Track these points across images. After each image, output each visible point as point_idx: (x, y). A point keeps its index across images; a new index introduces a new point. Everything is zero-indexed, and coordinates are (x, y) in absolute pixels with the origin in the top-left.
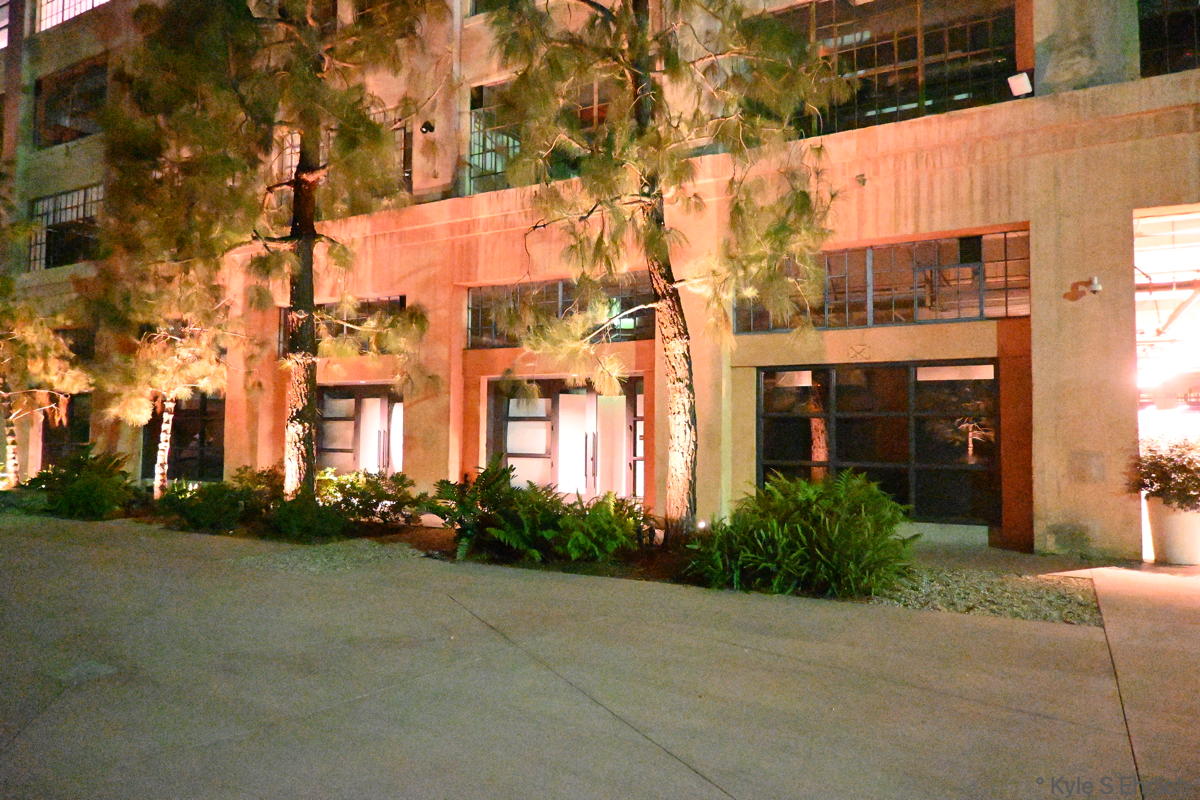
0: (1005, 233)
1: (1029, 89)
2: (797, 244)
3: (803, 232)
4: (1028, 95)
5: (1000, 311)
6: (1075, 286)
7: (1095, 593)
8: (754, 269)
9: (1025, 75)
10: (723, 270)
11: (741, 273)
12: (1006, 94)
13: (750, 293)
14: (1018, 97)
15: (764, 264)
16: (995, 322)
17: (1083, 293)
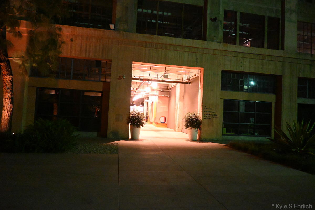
1: (114, 29)
5: (104, 80)
7: (118, 147)
9: (113, 25)
16: (102, 83)
17: (121, 79)
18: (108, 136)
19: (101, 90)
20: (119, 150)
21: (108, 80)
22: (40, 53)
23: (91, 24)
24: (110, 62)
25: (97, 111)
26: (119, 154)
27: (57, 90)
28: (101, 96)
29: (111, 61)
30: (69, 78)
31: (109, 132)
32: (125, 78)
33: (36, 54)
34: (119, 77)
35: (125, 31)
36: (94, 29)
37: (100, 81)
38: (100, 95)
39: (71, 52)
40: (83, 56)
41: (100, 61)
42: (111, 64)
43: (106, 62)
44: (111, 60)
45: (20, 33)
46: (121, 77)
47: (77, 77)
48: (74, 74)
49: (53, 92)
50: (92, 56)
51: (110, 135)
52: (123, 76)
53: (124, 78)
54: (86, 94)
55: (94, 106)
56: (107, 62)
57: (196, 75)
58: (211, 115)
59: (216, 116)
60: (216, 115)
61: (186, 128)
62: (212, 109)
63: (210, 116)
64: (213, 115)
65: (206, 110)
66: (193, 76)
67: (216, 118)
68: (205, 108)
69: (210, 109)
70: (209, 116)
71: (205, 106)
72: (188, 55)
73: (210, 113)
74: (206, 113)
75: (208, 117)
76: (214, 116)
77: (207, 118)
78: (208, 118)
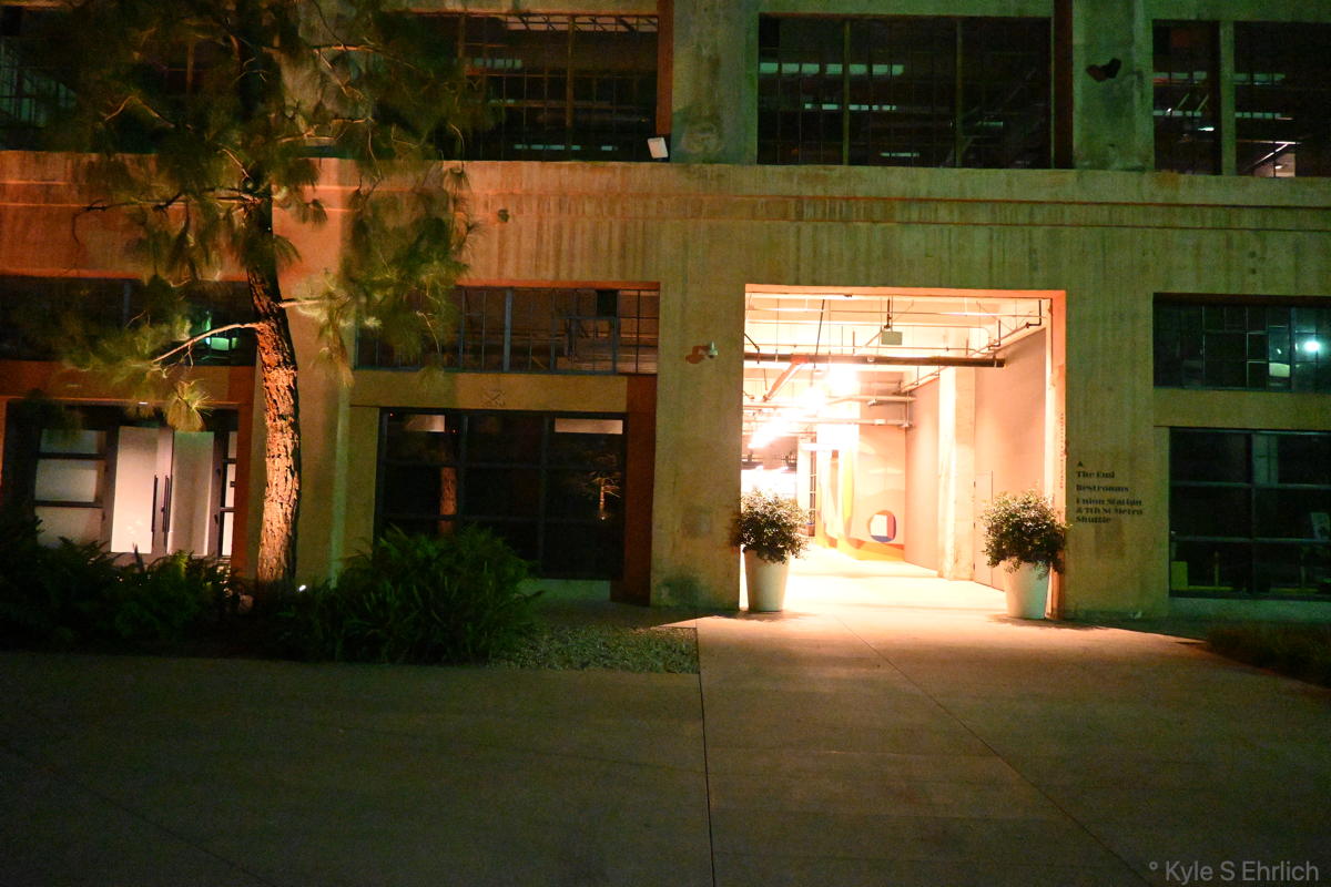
0: (639, 291)
1: (665, 155)
2: (429, 275)
3: (435, 263)
4: (664, 160)
5: (631, 368)
6: (696, 349)
7: (697, 642)
8: (378, 296)
9: (663, 139)
10: (342, 294)
11: (363, 300)
12: (645, 155)
13: (372, 322)
14: (656, 160)
15: (390, 292)
16: (626, 378)
17: (702, 358)
18: (653, 598)
19: (622, 407)
20: (702, 658)
21: (648, 367)
22: (391, 275)
23: (576, 147)
24: (653, 294)
25: (606, 496)
26: (702, 673)
27: (452, 416)
28: (620, 432)
29: (656, 287)
30: (498, 368)
31: (656, 580)
32: (716, 353)
33: (377, 278)
34: (690, 353)
35: (711, 162)
36: (588, 165)
37: (615, 372)
38: (617, 428)
39: (502, 261)
40: (547, 276)
41: (613, 293)
42: (655, 302)
43: (635, 293)
44: (658, 284)
45: (320, 207)
46: (701, 352)
47: (525, 360)
48: (514, 351)
49: (438, 425)
50: (583, 272)
51: (661, 595)
52: (707, 348)
53: (711, 357)
54: (563, 427)
55: (595, 477)
56: (642, 293)
57: (1028, 325)
58: (1111, 502)
59: (1136, 507)
60: (1133, 503)
61: (995, 562)
62: (1112, 475)
63: (1107, 506)
64: (1120, 502)
65: (1083, 481)
66: (1014, 332)
67: (1136, 516)
68: (1081, 469)
69: (1106, 476)
70: (1098, 506)
71: (1080, 464)
72: (991, 238)
73: (1108, 495)
74: (1085, 495)
75: (1097, 510)
76: (1126, 507)
77: (1090, 515)
78: (1098, 515)
